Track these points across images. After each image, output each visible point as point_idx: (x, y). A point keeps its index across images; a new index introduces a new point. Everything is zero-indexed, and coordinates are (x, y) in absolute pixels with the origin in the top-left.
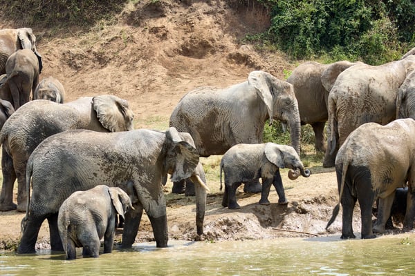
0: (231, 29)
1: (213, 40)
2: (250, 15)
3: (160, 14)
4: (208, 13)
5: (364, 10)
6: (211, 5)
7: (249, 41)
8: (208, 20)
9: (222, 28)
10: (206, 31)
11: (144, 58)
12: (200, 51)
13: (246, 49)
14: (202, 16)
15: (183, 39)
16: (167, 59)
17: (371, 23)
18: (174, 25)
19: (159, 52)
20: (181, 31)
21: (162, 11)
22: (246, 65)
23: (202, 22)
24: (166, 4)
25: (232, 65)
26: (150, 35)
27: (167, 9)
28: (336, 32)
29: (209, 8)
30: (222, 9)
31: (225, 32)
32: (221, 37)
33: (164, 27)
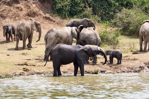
0: (41, 9)
1: (37, 12)
2: (46, 4)
3: (18, 3)
7: (49, 13)
8: (34, 5)
9: (38, 8)
10: (34, 9)
11: (18, 17)
12: (33, 15)
13: (48, 15)
14: (32, 4)
15: (27, 11)
16: (24, 17)
17: (84, 9)
18: (24, 6)
19: (21, 15)
20: (26, 9)
21: (19, 2)
22: (49, 20)
23: (32, 6)
25: (45, 20)
26: (16, 9)
29: (34, 2)
30: (37, 2)
31: (39, 9)
32: (39, 11)
33: (20, 7)
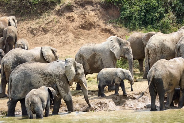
0: (103, 17)
1: (94, 22)
2: (111, 11)
3: (71, 11)
4: (92, 10)
5: (162, 9)
6: (93, 7)
7: (111, 23)
8: (92, 13)
9: (99, 17)
10: (91, 18)
11: (64, 30)
12: (89, 27)
13: (109, 26)
14: (90, 11)
15: (81, 22)
16: (74, 30)
17: (165, 15)
18: (78, 15)
19: (71, 28)
20: (80, 18)
21: (72, 9)
22: (109, 33)
23: (90, 14)
24: (74, 6)
25: (103, 33)
26: (67, 20)
27: (74, 8)
28: (149, 19)
29: (93, 8)
30: (99, 8)
31: (100, 19)
32: (98, 21)
33: (73, 16)
